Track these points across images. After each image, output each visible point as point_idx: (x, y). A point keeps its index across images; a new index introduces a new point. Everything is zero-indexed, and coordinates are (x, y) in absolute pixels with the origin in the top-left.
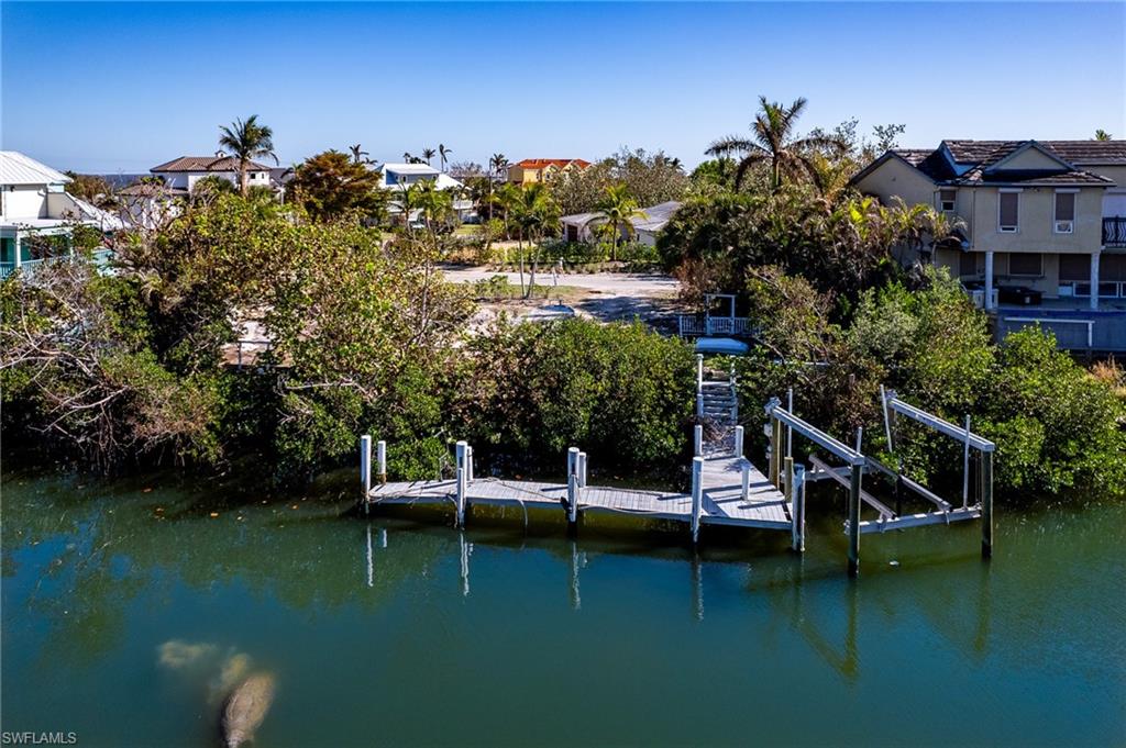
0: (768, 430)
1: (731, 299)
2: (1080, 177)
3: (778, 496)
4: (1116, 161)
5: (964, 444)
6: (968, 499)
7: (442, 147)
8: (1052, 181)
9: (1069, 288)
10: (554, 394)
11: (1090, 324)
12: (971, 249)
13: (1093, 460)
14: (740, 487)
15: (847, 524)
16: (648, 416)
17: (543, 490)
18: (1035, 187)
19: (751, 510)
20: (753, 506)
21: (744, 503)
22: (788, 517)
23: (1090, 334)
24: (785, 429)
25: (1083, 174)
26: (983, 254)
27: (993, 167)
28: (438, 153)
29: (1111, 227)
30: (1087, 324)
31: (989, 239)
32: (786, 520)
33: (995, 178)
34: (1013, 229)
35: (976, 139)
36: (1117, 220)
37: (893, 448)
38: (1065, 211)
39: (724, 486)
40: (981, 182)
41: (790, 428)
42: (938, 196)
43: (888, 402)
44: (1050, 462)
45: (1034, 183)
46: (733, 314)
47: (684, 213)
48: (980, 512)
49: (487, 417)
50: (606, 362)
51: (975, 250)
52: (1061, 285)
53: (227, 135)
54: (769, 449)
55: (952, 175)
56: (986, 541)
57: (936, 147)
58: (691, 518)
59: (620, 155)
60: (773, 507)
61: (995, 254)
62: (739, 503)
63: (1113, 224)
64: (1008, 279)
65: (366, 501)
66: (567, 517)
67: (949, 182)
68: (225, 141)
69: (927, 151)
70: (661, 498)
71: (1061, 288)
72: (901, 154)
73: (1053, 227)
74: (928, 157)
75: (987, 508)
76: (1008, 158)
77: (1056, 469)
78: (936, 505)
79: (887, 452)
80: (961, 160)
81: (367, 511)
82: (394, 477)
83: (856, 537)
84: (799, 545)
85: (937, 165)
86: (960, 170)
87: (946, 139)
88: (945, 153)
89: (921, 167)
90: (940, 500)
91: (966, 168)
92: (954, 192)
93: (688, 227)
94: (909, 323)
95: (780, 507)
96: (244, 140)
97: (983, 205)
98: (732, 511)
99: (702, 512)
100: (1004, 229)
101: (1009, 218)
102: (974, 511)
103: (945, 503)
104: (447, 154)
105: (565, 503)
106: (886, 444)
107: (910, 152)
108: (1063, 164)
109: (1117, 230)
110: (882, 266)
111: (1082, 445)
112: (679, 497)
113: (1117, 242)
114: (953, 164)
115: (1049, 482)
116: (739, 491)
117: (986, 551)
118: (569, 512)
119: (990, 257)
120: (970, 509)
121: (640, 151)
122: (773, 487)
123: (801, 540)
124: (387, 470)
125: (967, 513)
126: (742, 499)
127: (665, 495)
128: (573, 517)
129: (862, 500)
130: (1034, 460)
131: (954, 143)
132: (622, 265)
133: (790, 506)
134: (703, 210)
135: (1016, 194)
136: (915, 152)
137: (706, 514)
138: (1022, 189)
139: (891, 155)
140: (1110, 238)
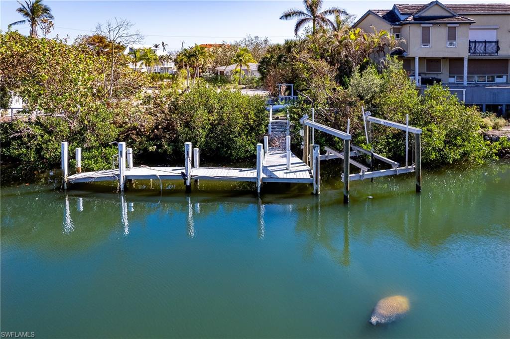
0: (302, 133)
1: (291, 86)
2: (459, 19)
3: (307, 167)
4: (475, 13)
5: (405, 132)
6: (408, 161)
7: (163, 43)
8: (446, 20)
9: (454, 79)
10: (187, 124)
11: (464, 90)
12: (408, 56)
13: (468, 147)
14: (286, 165)
15: (343, 176)
16: (239, 133)
17: (173, 170)
18: (438, 23)
19: (291, 174)
20: (292, 172)
21: (287, 171)
22: (312, 177)
23: (464, 96)
24: (311, 130)
25: (460, 17)
26: (414, 58)
27: (418, 15)
28: (161, 46)
29: (473, 45)
30: (463, 91)
31: (417, 50)
32: (309, 177)
33: (419, 20)
34: (428, 45)
35: (410, 4)
36: (475, 42)
37: (369, 142)
38: (452, 36)
39: (277, 164)
40: (413, 21)
41: (313, 129)
42: (392, 30)
43: (366, 118)
44: (449, 147)
45: (438, 21)
46: (292, 95)
47: (270, 50)
48: (415, 169)
49: (149, 139)
50: (217, 106)
51: (410, 56)
52: (450, 77)
53: (22, 7)
54: (303, 143)
55: (399, 20)
56: (418, 184)
57: (391, 8)
58: (256, 179)
59: (247, 39)
60: (304, 172)
61: (419, 58)
62: (285, 171)
63: (473, 44)
64: (426, 74)
65: (64, 182)
66: (185, 183)
67: (397, 23)
68: (21, 10)
69: (387, 11)
70: (241, 171)
71: (450, 79)
72: (374, 12)
73: (446, 44)
74: (388, 13)
75: (418, 165)
76: (425, 9)
77: (452, 151)
78: (391, 165)
79: (365, 144)
80: (403, 12)
81: (66, 188)
82: (86, 169)
83: (347, 182)
84: (317, 191)
85: (391, 17)
86: (402, 18)
87: (395, 3)
88: (396, 11)
89: (384, 17)
90: (393, 162)
91: (406, 17)
92: (400, 29)
93: (272, 57)
94: (378, 80)
95: (307, 172)
96: (33, 11)
97: (414, 33)
98: (280, 175)
99: (262, 175)
100: (423, 45)
101: (426, 40)
102: (412, 168)
103: (396, 163)
104: (166, 47)
105: (184, 175)
106: (365, 139)
107: (378, 11)
108: (451, 13)
109: (475, 47)
110: (365, 63)
111: (464, 140)
112: (251, 170)
113: (475, 53)
114: (399, 15)
115: (448, 157)
116: (285, 166)
117: (418, 189)
118: (186, 180)
119: (417, 60)
120: (409, 167)
121: (256, 37)
122: (305, 164)
123: (318, 187)
124: (82, 166)
125: (408, 169)
126: (287, 169)
127: (243, 169)
128: (188, 183)
129: (350, 164)
130: (441, 146)
131: (400, 5)
132: (244, 86)
133: (312, 171)
134: (280, 49)
135: (429, 27)
136: (381, 11)
137: (265, 176)
138: (432, 25)
139: (370, 13)
140: (472, 51)
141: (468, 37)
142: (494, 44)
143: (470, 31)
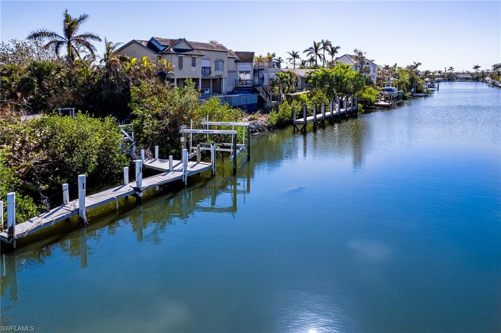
8: (189, 53)
18: (186, 54)
25: (197, 51)
27: (175, 47)
29: (203, 70)
31: (176, 73)
33: (177, 51)
34: (181, 70)
36: (205, 68)
38: (194, 64)
40: (173, 52)
55: (158, 50)
56: (249, 154)
57: (149, 40)
65: (13, 240)
67: (160, 53)
69: (147, 41)
70: (163, 175)
72: (138, 42)
73: (191, 69)
74: (148, 43)
76: (179, 44)
80: (163, 44)
86: (161, 48)
88: (153, 42)
89: (147, 47)
91: (164, 48)
97: (174, 61)
100: (179, 70)
101: (181, 66)
107: (141, 41)
108: (192, 48)
109: (205, 71)
114: (158, 46)
117: (249, 157)
119: (176, 80)
128: (141, 194)
131: (156, 38)
135: (182, 57)
136: (143, 41)
138: (184, 55)
139: (134, 42)
140: (203, 74)
141: (201, 64)
142: (209, 69)
143: (202, 60)
